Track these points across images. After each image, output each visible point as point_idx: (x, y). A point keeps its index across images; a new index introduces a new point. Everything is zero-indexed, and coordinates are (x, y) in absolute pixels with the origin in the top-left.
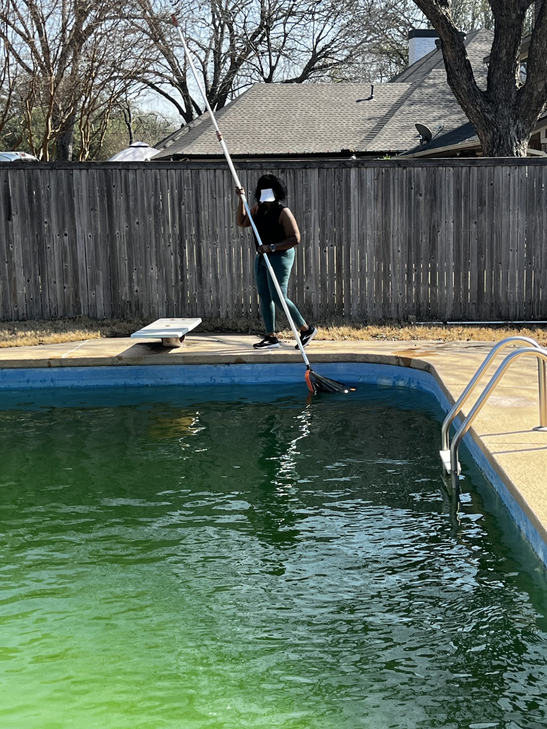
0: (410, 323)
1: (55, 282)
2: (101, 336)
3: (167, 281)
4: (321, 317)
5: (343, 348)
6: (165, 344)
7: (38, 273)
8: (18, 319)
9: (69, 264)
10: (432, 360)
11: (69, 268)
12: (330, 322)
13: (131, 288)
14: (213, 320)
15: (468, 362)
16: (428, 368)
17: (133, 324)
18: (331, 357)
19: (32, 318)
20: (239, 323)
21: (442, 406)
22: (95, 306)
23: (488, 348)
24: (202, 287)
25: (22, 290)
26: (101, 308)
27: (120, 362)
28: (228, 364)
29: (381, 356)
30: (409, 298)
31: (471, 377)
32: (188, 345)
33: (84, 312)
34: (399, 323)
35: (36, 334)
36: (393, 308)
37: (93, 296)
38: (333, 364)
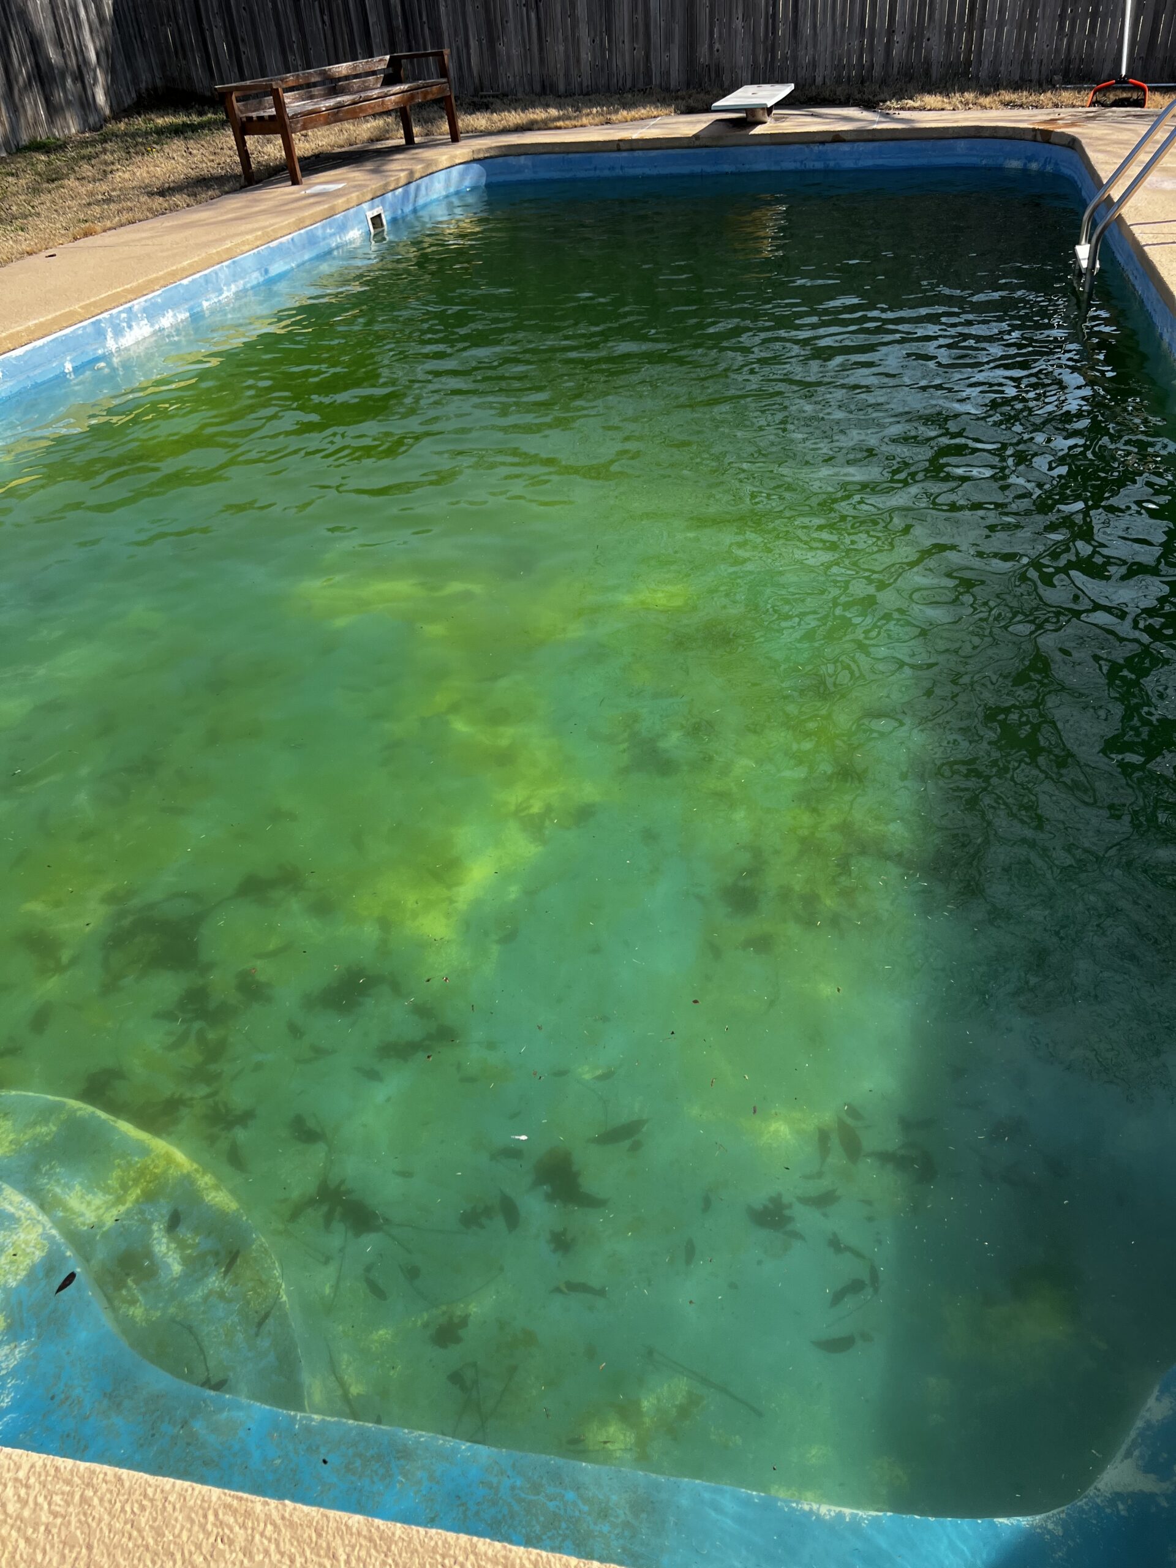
0: (1054, 86)
1: (623, 42)
2: (675, 112)
3: (754, 36)
4: (940, 80)
5: (966, 120)
6: (750, 119)
7: (604, 30)
8: (581, 93)
9: (640, 16)
10: (1078, 133)
11: (640, 21)
12: (953, 86)
13: (711, 46)
14: (807, 87)
15: (1125, 136)
16: (1073, 144)
17: (711, 96)
18: (951, 131)
19: (597, 91)
20: (839, 90)
21: (1083, 193)
22: (668, 73)
23: (1152, 118)
24: (796, 43)
25: (586, 56)
26: (676, 76)
27: (697, 143)
28: (823, 143)
29: (1014, 128)
30: (1058, 50)
31: (1127, 153)
32: (777, 120)
33: (656, 81)
34: (1041, 85)
35: (602, 111)
36: (1035, 66)
37: (667, 59)
38: (952, 141)
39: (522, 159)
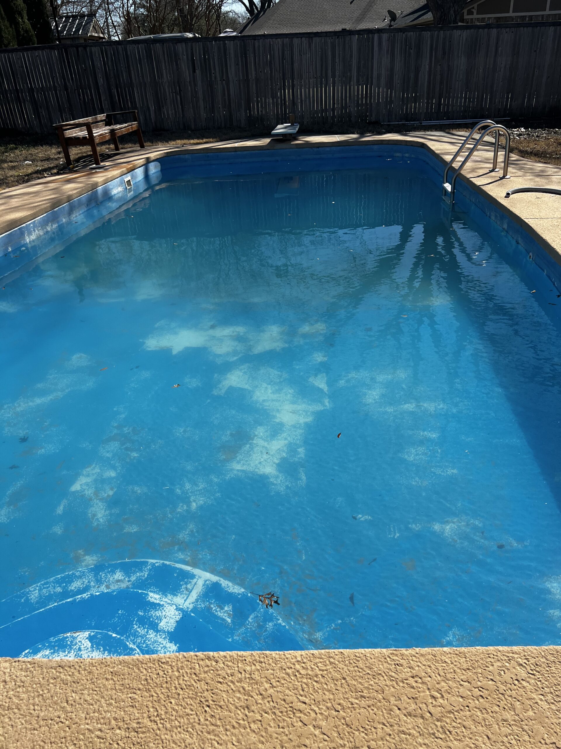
6: (284, 138)
7: (210, 103)
10: (425, 141)
16: (423, 146)
25: (203, 113)
37: (239, 115)
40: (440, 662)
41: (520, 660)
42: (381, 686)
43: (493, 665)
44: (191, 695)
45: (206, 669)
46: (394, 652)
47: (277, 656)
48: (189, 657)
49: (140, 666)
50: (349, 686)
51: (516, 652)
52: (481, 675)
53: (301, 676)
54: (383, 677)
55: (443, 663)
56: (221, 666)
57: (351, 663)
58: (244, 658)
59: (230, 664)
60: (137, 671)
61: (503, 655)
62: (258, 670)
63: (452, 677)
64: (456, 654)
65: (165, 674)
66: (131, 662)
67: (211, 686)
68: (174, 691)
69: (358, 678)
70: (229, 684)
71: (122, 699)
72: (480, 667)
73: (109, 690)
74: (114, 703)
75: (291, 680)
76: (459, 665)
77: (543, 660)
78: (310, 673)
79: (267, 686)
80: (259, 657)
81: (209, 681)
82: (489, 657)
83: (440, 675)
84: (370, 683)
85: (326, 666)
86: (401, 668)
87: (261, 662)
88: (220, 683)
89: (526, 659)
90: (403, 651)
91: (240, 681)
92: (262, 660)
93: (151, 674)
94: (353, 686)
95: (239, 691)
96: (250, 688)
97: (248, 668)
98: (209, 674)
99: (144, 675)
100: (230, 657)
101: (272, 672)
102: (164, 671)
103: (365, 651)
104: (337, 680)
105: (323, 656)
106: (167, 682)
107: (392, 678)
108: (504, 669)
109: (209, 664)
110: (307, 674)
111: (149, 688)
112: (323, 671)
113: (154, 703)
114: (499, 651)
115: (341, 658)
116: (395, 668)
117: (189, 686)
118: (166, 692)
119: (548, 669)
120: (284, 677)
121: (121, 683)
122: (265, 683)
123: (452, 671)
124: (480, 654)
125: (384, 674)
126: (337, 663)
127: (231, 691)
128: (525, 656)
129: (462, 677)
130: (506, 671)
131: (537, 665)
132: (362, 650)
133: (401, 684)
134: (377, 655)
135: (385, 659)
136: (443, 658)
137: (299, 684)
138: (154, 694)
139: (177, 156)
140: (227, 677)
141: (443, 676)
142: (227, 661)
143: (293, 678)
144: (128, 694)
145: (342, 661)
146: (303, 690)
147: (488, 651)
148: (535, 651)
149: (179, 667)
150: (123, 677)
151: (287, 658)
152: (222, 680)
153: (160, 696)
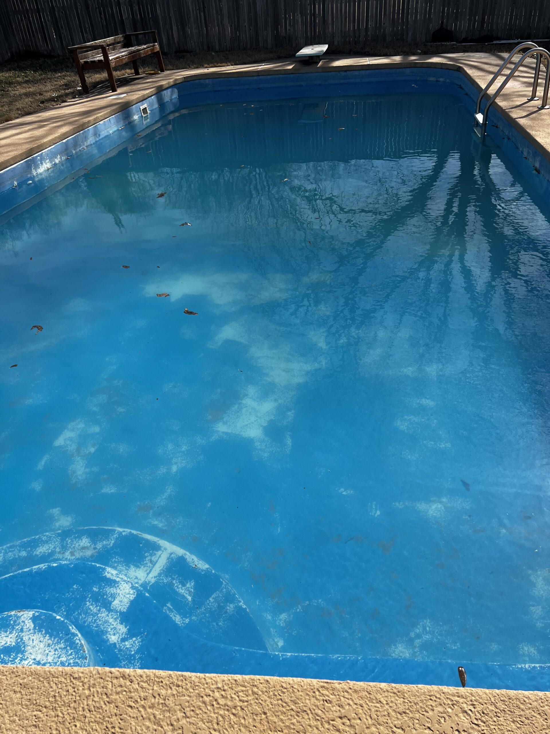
1: (245, 27)
3: (306, 23)
6: (310, 61)
7: (236, 20)
9: (252, 14)
13: (285, 28)
16: (459, 69)
22: (267, 41)
24: (325, 26)
25: (228, 33)
26: (270, 42)
33: (261, 44)
37: (266, 34)
39: (207, 81)
40: (374, 701)
41: (465, 705)
42: (304, 725)
43: (433, 710)
44: (98, 720)
45: (119, 689)
46: (325, 685)
47: (197, 680)
48: (103, 674)
49: (51, 679)
50: (268, 722)
51: (462, 695)
52: (417, 721)
53: (218, 706)
54: (308, 714)
55: (377, 703)
56: (135, 688)
57: (276, 695)
58: (161, 679)
59: (145, 685)
60: (47, 685)
61: (447, 698)
62: (174, 695)
63: (385, 721)
64: (394, 693)
65: (74, 691)
66: (43, 673)
67: (121, 710)
68: (81, 713)
69: (279, 713)
70: (141, 709)
71: (26, 717)
72: (418, 711)
73: (15, 704)
74: (17, 721)
75: (206, 711)
76: (395, 707)
77: (492, 708)
78: (229, 703)
79: (180, 715)
80: (178, 680)
81: (120, 704)
82: (431, 699)
83: (371, 718)
84: (292, 721)
85: (247, 696)
86: (330, 705)
87: (178, 686)
88: (131, 707)
89: (473, 705)
90: (336, 684)
91: (152, 707)
92: (180, 683)
93: (60, 690)
94: (273, 724)
95: (150, 719)
96: (161, 717)
97: (163, 692)
98: (121, 696)
99: (53, 691)
100: (147, 677)
101: (188, 698)
102: (74, 688)
103: (293, 681)
104: (257, 715)
105: (246, 684)
106: (75, 701)
107: (317, 718)
108: (445, 715)
109: (123, 684)
110: (226, 705)
111: (55, 707)
112: (243, 701)
113: (59, 725)
114: (443, 693)
115: (266, 687)
116: (323, 705)
117: (98, 708)
118: (73, 713)
119: (495, 719)
120: (200, 706)
121: (28, 697)
122: (178, 712)
123: (386, 713)
124: (421, 695)
125: (309, 712)
126: (260, 693)
127: (141, 718)
128: (471, 701)
129: (396, 722)
130: (447, 718)
131: (483, 713)
132: (289, 679)
133: (327, 726)
134: (305, 687)
135: (314, 692)
136: (379, 696)
137: (215, 716)
138: (60, 714)
139: (197, 81)
140: (139, 700)
141: (375, 720)
142: (142, 681)
143: (209, 708)
144: (33, 711)
145: (266, 692)
146: (218, 724)
147: (430, 691)
148: (485, 696)
149: (91, 684)
150: (31, 691)
151: (207, 684)
152: (133, 704)
153: (66, 717)
